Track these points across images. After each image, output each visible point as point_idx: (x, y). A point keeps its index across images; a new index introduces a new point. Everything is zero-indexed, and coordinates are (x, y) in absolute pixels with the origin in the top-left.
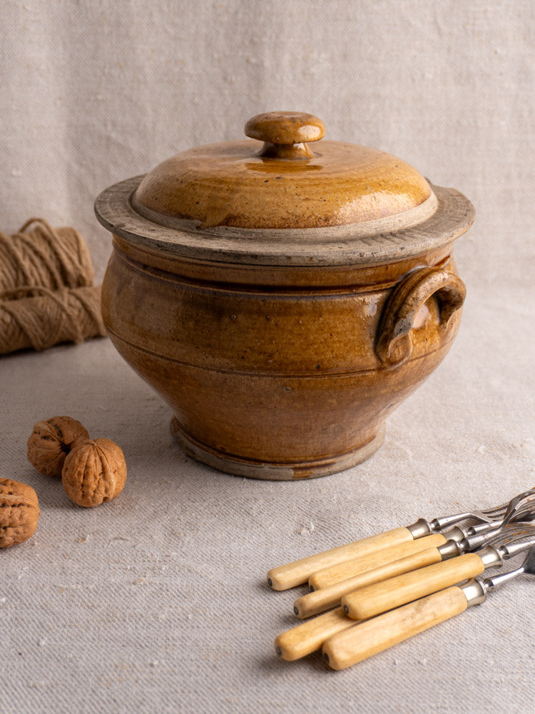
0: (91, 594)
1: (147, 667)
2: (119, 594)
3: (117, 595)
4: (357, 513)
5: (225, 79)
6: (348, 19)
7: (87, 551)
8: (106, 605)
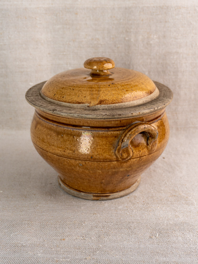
4: (175, 231)
5: (115, 46)
6: (166, 22)
7: (66, 244)
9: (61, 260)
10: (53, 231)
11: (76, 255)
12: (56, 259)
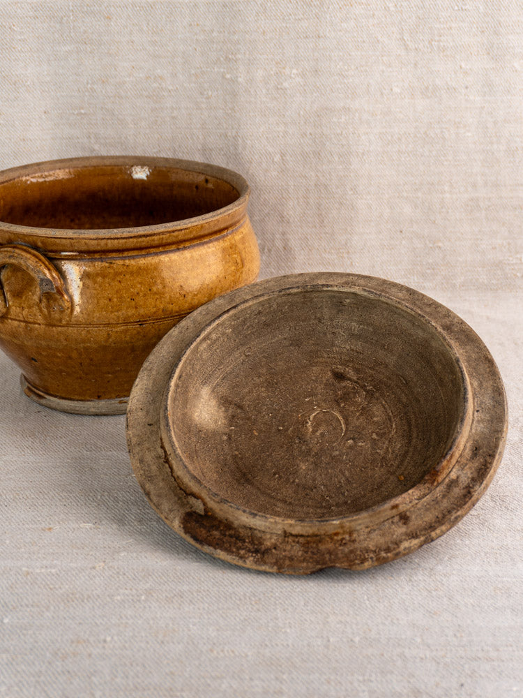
0: (53, 577)
1: (100, 642)
2: (80, 577)
3: (77, 578)
7: (53, 540)
8: (67, 587)
9: (38, 571)
10: (29, 511)
11: (74, 561)
12: (27, 569)
